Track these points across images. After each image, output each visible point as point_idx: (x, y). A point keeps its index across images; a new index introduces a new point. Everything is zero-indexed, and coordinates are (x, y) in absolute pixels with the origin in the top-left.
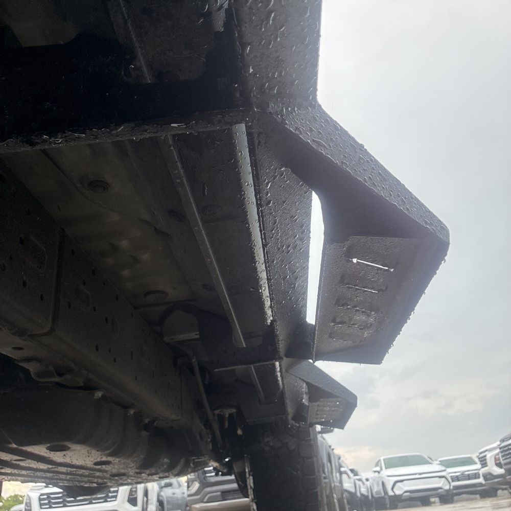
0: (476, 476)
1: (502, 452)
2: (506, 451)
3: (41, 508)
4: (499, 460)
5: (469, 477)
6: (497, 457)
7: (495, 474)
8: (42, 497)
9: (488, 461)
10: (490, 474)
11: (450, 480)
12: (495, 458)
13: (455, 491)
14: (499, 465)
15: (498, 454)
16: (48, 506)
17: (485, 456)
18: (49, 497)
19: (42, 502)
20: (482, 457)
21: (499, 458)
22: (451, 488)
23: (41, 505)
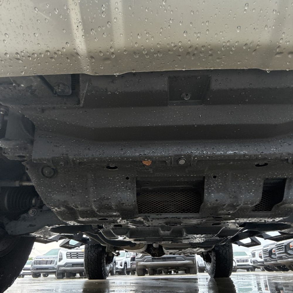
0: (247, 261)
1: (264, 252)
2: (266, 251)
3: (67, 258)
4: (261, 255)
5: (243, 261)
6: (260, 253)
7: (258, 261)
8: (67, 253)
9: (256, 255)
10: (257, 261)
11: (236, 262)
12: (259, 254)
13: (238, 267)
14: (261, 257)
15: (261, 252)
16: (70, 258)
17: (255, 253)
18: (70, 254)
19: (67, 256)
20: (253, 253)
21: (261, 254)
22: (236, 265)
23: (67, 257)
